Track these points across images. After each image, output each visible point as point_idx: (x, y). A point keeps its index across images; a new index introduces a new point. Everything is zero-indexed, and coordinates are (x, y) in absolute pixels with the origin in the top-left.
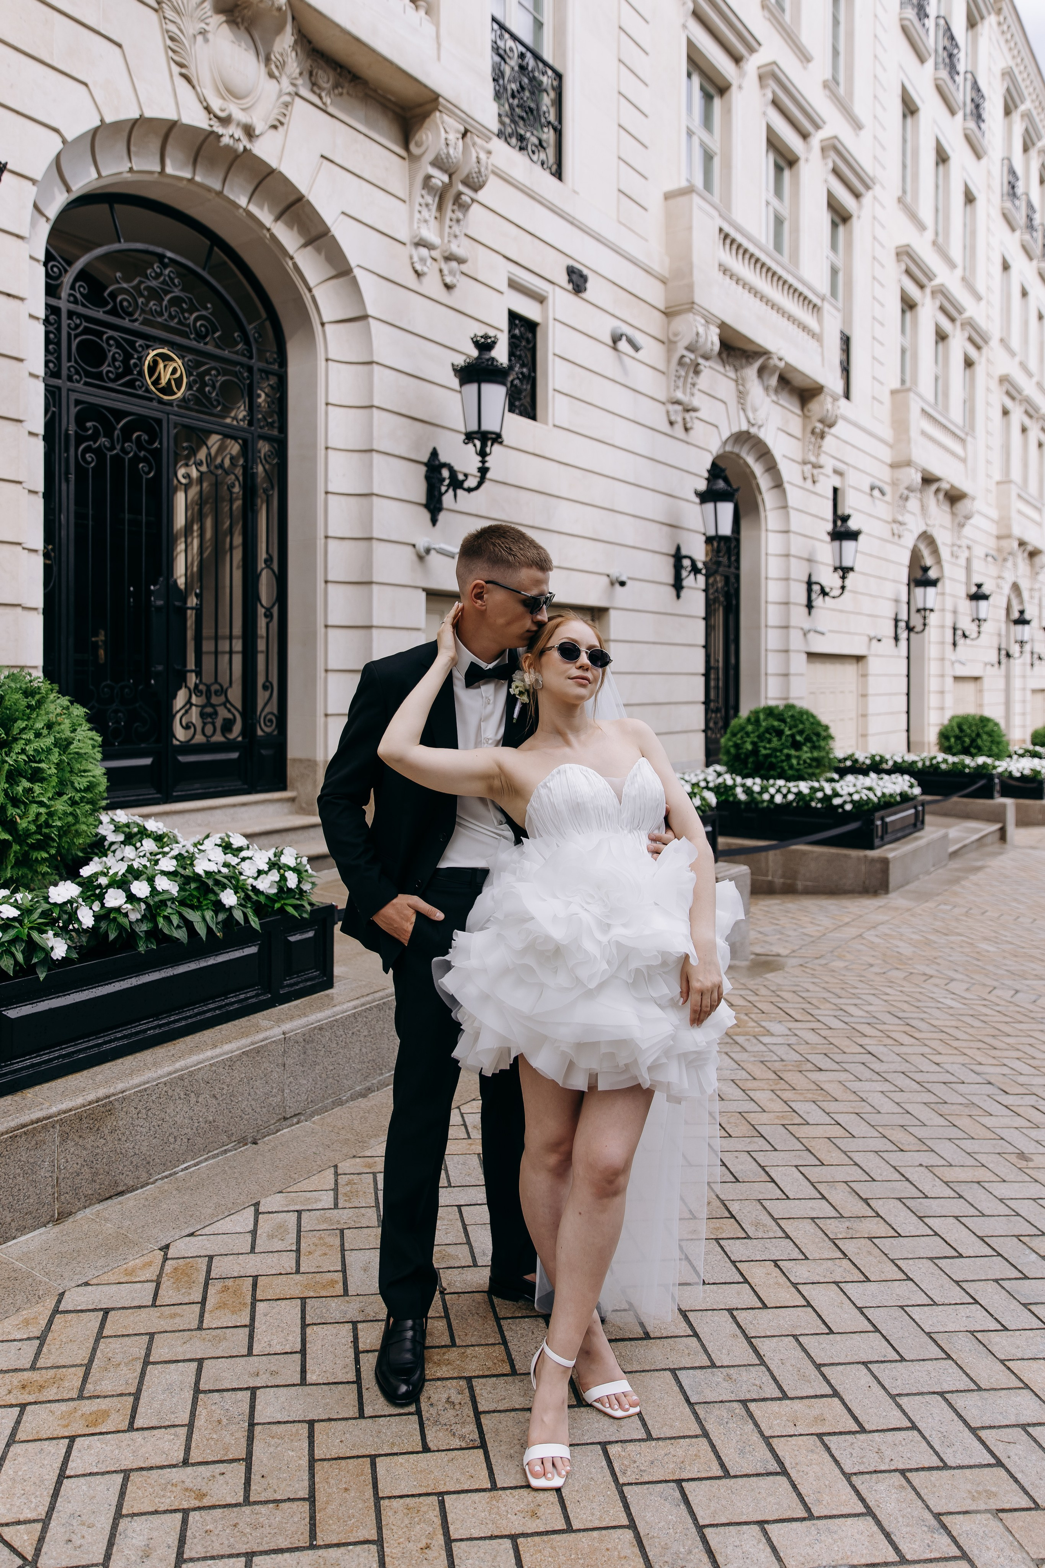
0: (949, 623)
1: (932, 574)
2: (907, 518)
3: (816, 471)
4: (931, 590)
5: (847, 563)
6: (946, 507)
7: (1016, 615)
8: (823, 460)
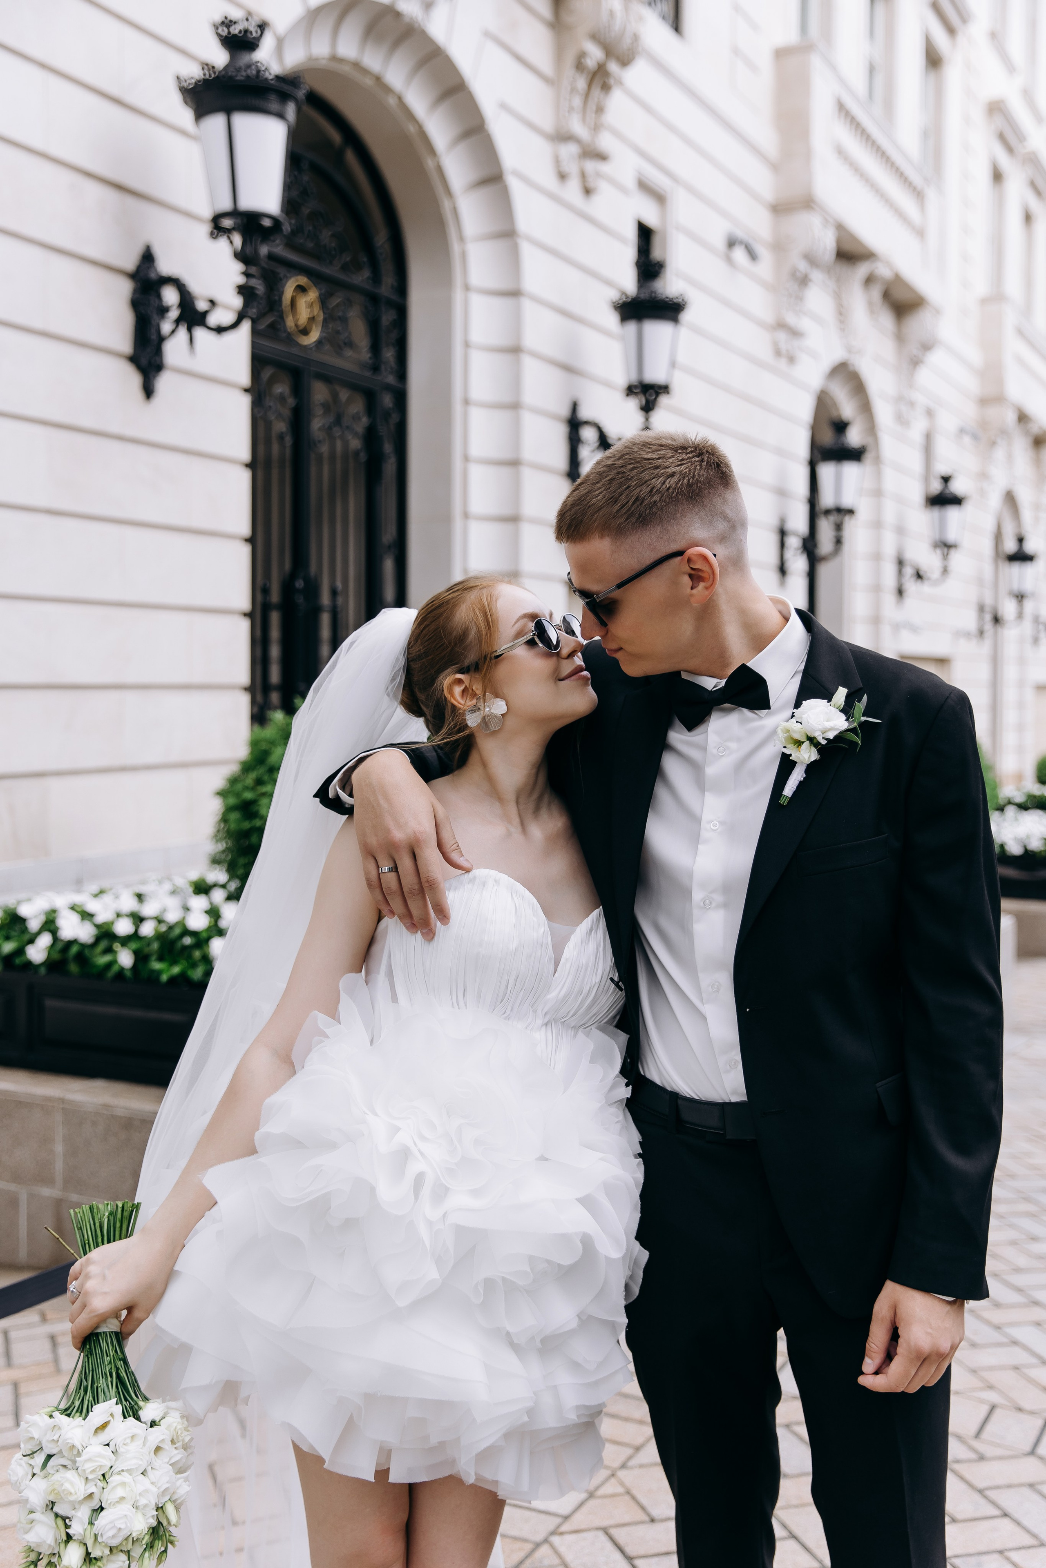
0: (889, 550)
1: (854, 437)
2: (805, 324)
3: (591, 166)
4: (850, 469)
5: (655, 374)
6: (886, 319)
7: (1010, 546)
8: (606, 142)
